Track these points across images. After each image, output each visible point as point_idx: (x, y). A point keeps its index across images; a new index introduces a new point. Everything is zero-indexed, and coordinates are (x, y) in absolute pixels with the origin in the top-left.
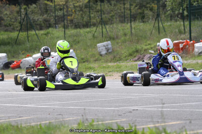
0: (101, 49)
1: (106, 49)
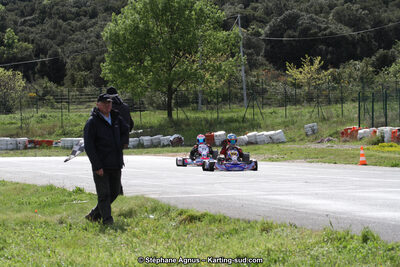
0: (307, 130)
1: (312, 130)
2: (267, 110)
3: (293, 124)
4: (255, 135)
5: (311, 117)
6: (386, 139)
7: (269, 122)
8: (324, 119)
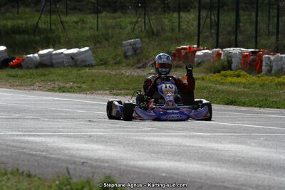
0: (126, 48)
1: (133, 48)
2: (72, 18)
3: (107, 40)
4: (50, 54)
5: (133, 30)
6: (233, 66)
7: (72, 34)
8: (152, 34)
